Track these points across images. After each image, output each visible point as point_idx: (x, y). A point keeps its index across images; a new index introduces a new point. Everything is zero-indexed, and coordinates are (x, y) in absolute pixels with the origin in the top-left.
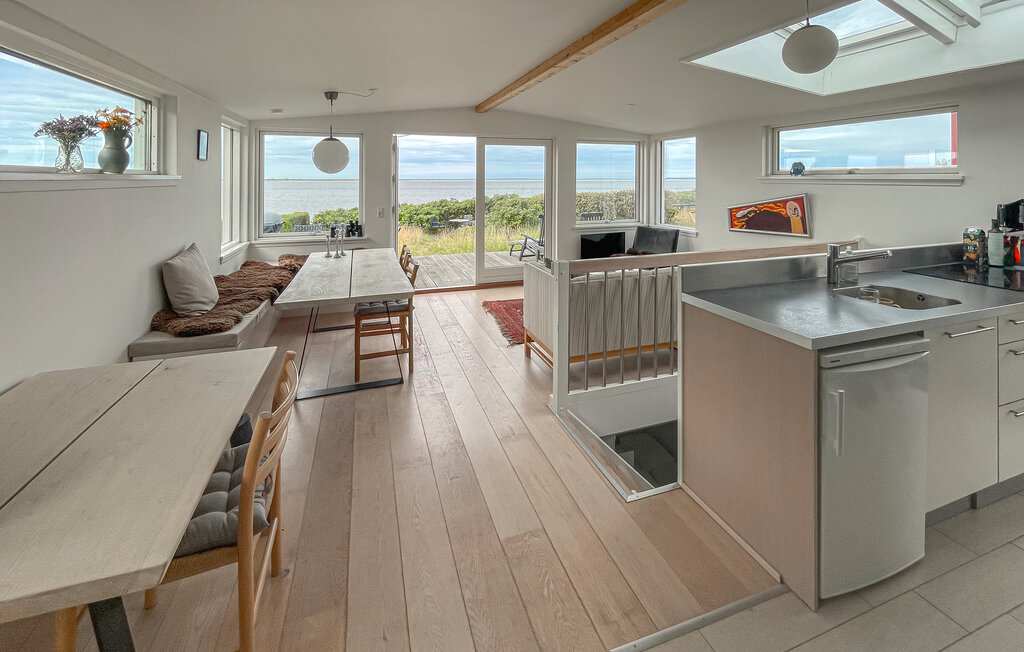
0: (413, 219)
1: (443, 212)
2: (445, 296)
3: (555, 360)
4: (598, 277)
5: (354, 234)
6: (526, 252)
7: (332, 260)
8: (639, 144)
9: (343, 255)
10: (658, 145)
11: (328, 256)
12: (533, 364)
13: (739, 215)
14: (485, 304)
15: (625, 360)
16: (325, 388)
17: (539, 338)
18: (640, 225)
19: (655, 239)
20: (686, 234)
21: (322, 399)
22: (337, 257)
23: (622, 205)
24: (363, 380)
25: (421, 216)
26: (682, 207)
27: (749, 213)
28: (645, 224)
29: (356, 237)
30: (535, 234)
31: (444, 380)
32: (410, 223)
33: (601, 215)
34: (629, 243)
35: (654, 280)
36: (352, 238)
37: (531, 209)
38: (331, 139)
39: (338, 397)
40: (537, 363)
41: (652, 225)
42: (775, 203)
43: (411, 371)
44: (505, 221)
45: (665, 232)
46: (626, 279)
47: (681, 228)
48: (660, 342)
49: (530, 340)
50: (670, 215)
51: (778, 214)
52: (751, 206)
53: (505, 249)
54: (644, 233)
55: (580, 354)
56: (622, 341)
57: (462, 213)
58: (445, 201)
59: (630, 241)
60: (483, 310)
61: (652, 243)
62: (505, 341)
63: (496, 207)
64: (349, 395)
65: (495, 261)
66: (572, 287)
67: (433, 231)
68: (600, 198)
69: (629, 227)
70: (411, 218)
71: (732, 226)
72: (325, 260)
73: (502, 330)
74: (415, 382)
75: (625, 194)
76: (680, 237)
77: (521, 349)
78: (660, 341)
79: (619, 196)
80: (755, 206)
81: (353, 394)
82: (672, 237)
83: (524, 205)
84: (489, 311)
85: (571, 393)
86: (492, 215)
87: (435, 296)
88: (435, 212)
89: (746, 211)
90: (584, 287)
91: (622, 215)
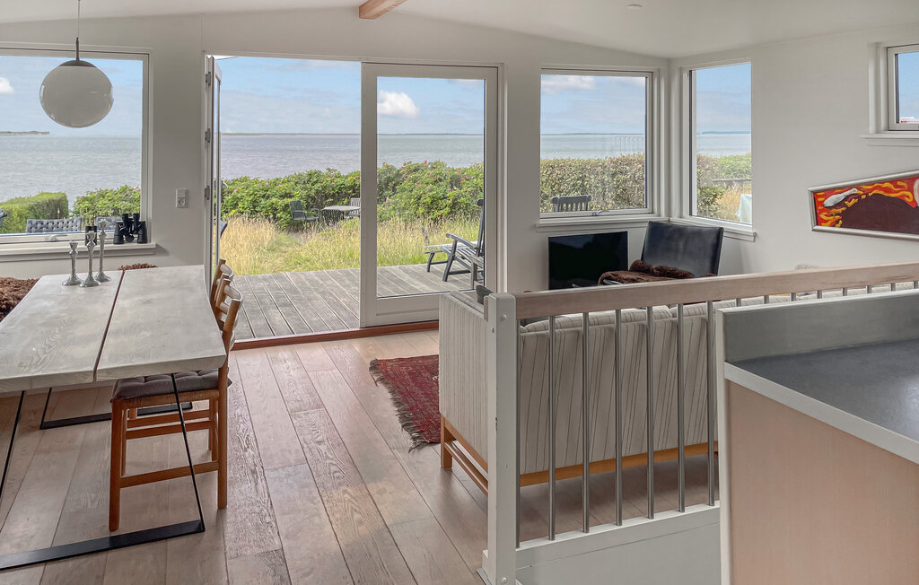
0: (259, 205)
1: (313, 193)
2: (303, 351)
3: (492, 476)
4: (572, 323)
5: (130, 239)
6: (456, 266)
7: (80, 290)
8: (651, 76)
9: (103, 279)
10: (686, 76)
11: (74, 282)
12: (457, 486)
13: (829, 202)
14: (376, 366)
15: (625, 475)
16: (48, 545)
17: (466, 437)
18: (653, 218)
19: (681, 245)
20: (736, 235)
21: (40, 569)
22: (91, 283)
23: (625, 181)
24: (124, 528)
25: (274, 200)
26: (730, 183)
27: (847, 198)
28: (663, 218)
29: (134, 245)
30: (469, 233)
31: (284, 523)
32: (254, 212)
33: (586, 200)
34: (634, 252)
35: (676, 327)
36: (127, 246)
37: (467, 188)
38: (78, 63)
39: (71, 564)
40: (462, 483)
41: (675, 219)
42: (893, 181)
43: (222, 504)
44: (421, 210)
45: (698, 233)
46: (623, 325)
47: (727, 225)
48: (689, 443)
49: (450, 438)
50: (709, 198)
51: (900, 202)
52: (850, 187)
53: (421, 260)
54: (661, 234)
55: (540, 469)
56: (618, 445)
57: (347, 195)
58: (318, 174)
59: (635, 249)
60: (370, 378)
61: (677, 251)
62: (406, 439)
63: (406, 184)
64: (93, 559)
65: (399, 282)
66: (521, 342)
67: (295, 226)
68: (584, 169)
69: (634, 221)
70: (255, 203)
71: (819, 221)
72: (65, 290)
73: (403, 417)
74: (229, 529)
75: (629, 163)
76: (725, 242)
77: (433, 454)
78: (689, 441)
79: (619, 167)
80: (858, 186)
81: (102, 557)
82: (711, 240)
83: (456, 182)
84: (381, 380)
85: (524, 546)
86: (400, 199)
87: (283, 353)
88: (299, 194)
89: (841, 196)
90: (547, 342)
91: (623, 198)
